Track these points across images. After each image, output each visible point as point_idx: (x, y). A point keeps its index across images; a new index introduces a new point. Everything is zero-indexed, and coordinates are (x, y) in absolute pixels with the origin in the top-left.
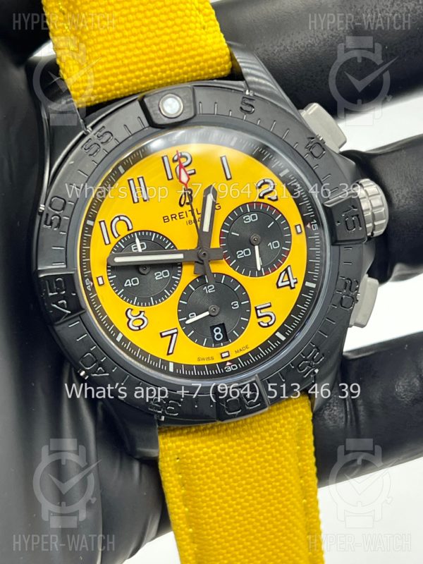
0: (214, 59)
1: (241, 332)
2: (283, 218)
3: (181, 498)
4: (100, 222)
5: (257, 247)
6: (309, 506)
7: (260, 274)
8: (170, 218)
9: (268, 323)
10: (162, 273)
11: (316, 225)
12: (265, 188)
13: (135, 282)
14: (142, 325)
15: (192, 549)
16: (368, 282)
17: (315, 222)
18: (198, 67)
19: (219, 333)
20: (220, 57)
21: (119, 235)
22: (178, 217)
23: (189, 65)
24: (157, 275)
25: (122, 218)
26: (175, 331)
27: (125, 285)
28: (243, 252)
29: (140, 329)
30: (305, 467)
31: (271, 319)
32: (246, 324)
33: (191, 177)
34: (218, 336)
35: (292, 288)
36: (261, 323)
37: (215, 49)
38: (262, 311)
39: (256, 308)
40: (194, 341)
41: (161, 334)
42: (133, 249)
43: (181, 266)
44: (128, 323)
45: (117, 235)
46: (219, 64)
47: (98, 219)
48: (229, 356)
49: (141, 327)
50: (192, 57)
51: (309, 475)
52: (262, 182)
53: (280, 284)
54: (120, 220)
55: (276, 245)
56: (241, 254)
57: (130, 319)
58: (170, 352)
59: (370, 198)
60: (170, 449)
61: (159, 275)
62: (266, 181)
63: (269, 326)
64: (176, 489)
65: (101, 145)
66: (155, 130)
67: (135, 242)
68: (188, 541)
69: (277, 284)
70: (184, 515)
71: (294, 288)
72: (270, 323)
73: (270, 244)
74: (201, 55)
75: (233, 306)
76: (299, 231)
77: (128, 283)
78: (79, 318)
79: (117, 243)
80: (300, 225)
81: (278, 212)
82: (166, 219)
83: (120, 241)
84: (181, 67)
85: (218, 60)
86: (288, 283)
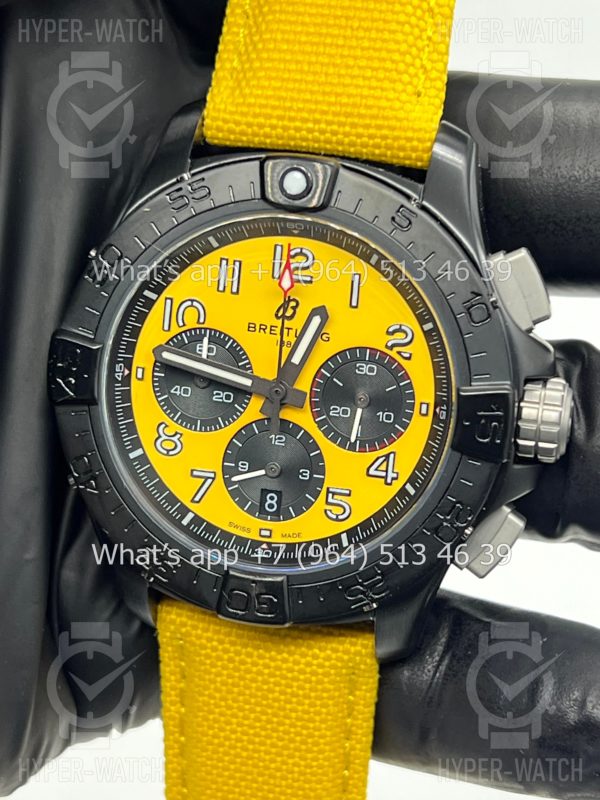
0: (409, 140)
1: (299, 512)
2: (410, 386)
3: (178, 691)
4: (166, 299)
5: (359, 411)
6: (351, 782)
7: (352, 448)
8: (258, 328)
9: (337, 516)
10: (223, 395)
11: (444, 413)
12: (399, 337)
13: (186, 391)
14: (173, 450)
15: (179, 764)
16: (509, 519)
17: (445, 408)
18: (383, 143)
19: (274, 502)
20: (419, 140)
21: (184, 325)
22: (268, 330)
23: (371, 137)
24: (217, 394)
25: (195, 303)
26: (212, 475)
27: (172, 391)
28: (340, 410)
29: (168, 454)
30: (354, 728)
31: (344, 512)
32: (309, 504)
33: (295, 284)
34: (271, 506)
35: (387, 484)
36: (328, 512)
37: (416, 127)
38: (336, 497)
39: (328, 489)
40: (234, 499)
41: (192, 471)
42: (198, 348)
43: (251, 394)
44: (156, 440)
45: (181, 324)
46: (414, 149)
47: (165, 294)
48: (270, 537)
49: (171, 453)
50: (379, 127)
51: (359, 742)
52: (398, 327)
53: (372, 472)
54: (192, 306)
55: (388, 417)
56: (336, 411)
57: (160, 437)
58: (197, 499)
59: (546, 407)
60: (173, 622)
61: (219, 396)
62: (403, 328)
63: (337, 520)
64: (173, 678)
65: (191, 200)
66: (266, 206)
67: (201, 341)
68: (177, 751)
69: (368, 470)
70: (177, 716)
71: (390, 484)
72: (340, 517)
73: (381, 413)
74: (393, 129)
75: (301, 474)
76: (424, 411)
77: (176, 390)
78: (86, 408)
79: (180, 334)
80: (428, 405)
81: (406, 376)
82: (251, 327)
83: (185, 332)
84: (359, 136)
85: (415, 143)
86: (384, 474)
